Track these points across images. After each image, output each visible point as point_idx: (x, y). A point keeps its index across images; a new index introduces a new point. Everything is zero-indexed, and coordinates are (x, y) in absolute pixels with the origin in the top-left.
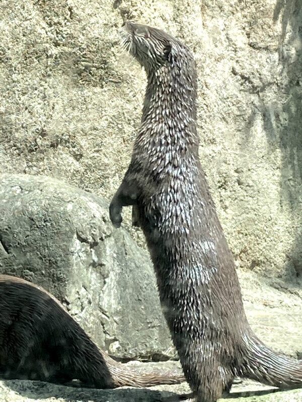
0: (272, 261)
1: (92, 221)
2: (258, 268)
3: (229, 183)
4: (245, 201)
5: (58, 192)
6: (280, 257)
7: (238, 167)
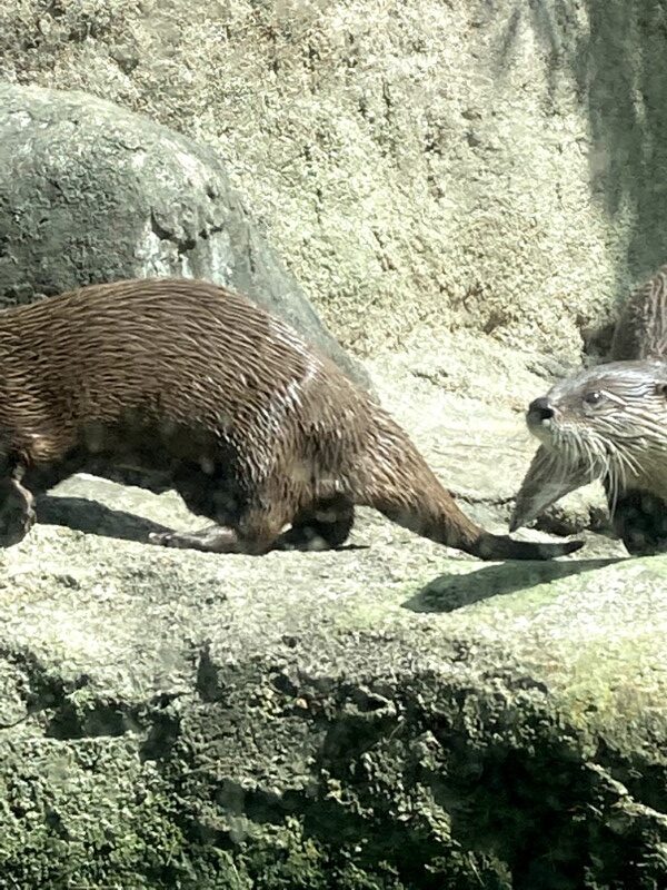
0: (532, 315)
1: (185, 195)
2: (503, 330)
3: (448, 141)
4: (483, 183)
5: (113, 127)
6: (550, 307)
7: (471, 106)
